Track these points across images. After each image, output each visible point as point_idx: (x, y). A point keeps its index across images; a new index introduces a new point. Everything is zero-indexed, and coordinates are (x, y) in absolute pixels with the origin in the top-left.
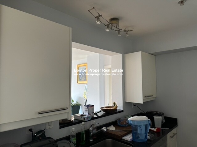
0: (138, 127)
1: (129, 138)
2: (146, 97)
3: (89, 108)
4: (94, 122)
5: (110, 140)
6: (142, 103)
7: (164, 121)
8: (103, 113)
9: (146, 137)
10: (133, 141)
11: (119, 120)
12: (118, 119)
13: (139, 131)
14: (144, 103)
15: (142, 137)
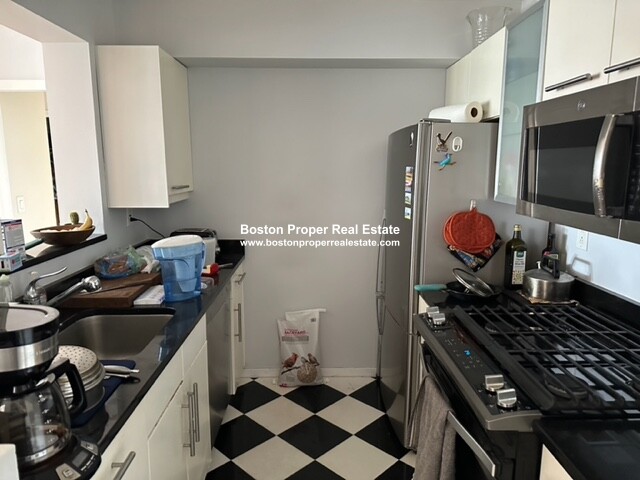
0: (176, 263)
1: (154, 297)
2: (173, 188)
3: (7, 228)
4: (33, 272)
5: (94, 317)
6: (167, 206)
7: (219, 249)
8: (45, 246)
9: (198, 284)
10: (166, 301)
11: (102, 262)
12: (97, 261)
13: (179, 276)
14: (170, 205)
15: (188, 288)
